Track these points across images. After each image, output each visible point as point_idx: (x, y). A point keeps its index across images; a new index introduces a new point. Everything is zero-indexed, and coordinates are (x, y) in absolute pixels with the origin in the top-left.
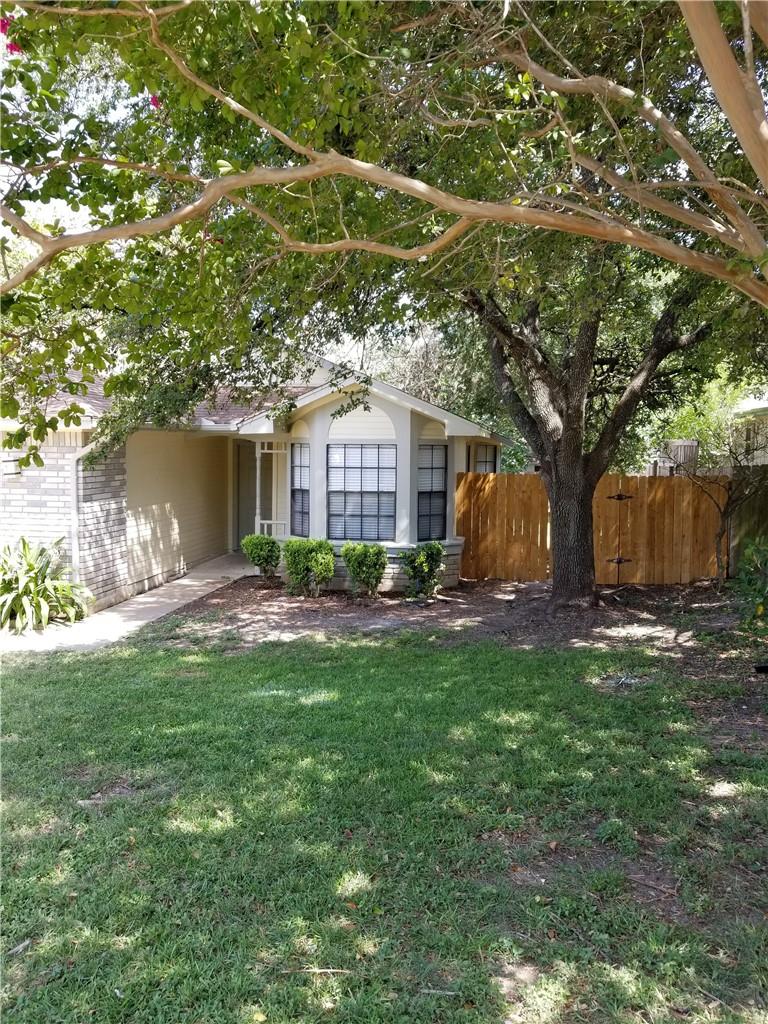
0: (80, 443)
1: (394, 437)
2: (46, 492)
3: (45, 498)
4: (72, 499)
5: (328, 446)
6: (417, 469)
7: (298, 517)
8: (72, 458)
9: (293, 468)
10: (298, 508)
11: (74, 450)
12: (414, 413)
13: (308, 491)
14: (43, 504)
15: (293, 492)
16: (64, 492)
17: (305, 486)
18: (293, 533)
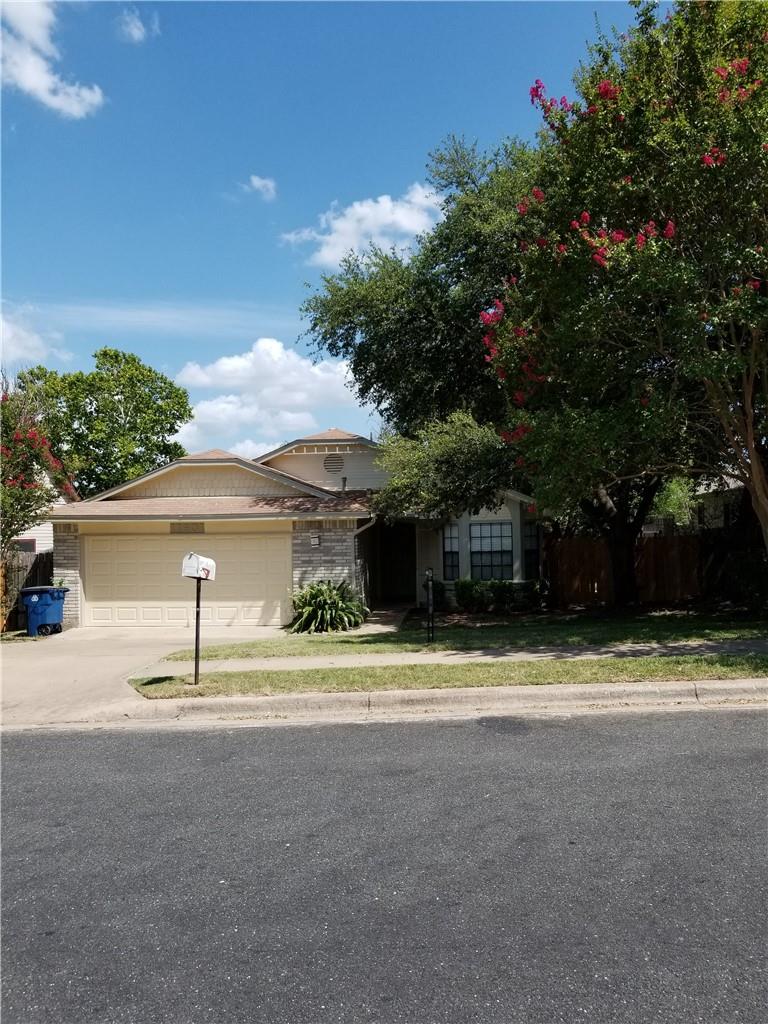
0: (356, 526)
1: (510, 518)
2: (335, 555)
3: (334, 558)
4: (352, 558)
5: (470, 525)
6: (524, 537)
7: (448, 570)
8: (351, 535)
9: (444, 538)
10: (449, 562)
11: (351, 530)
12: (522, 504)
13: (457, 553)
14: (333, 562)
15: (445, 553)
16: (345, 554)
17: (455, 549)
18: (445, 579)
